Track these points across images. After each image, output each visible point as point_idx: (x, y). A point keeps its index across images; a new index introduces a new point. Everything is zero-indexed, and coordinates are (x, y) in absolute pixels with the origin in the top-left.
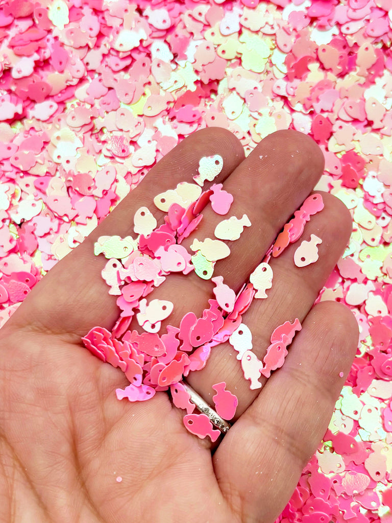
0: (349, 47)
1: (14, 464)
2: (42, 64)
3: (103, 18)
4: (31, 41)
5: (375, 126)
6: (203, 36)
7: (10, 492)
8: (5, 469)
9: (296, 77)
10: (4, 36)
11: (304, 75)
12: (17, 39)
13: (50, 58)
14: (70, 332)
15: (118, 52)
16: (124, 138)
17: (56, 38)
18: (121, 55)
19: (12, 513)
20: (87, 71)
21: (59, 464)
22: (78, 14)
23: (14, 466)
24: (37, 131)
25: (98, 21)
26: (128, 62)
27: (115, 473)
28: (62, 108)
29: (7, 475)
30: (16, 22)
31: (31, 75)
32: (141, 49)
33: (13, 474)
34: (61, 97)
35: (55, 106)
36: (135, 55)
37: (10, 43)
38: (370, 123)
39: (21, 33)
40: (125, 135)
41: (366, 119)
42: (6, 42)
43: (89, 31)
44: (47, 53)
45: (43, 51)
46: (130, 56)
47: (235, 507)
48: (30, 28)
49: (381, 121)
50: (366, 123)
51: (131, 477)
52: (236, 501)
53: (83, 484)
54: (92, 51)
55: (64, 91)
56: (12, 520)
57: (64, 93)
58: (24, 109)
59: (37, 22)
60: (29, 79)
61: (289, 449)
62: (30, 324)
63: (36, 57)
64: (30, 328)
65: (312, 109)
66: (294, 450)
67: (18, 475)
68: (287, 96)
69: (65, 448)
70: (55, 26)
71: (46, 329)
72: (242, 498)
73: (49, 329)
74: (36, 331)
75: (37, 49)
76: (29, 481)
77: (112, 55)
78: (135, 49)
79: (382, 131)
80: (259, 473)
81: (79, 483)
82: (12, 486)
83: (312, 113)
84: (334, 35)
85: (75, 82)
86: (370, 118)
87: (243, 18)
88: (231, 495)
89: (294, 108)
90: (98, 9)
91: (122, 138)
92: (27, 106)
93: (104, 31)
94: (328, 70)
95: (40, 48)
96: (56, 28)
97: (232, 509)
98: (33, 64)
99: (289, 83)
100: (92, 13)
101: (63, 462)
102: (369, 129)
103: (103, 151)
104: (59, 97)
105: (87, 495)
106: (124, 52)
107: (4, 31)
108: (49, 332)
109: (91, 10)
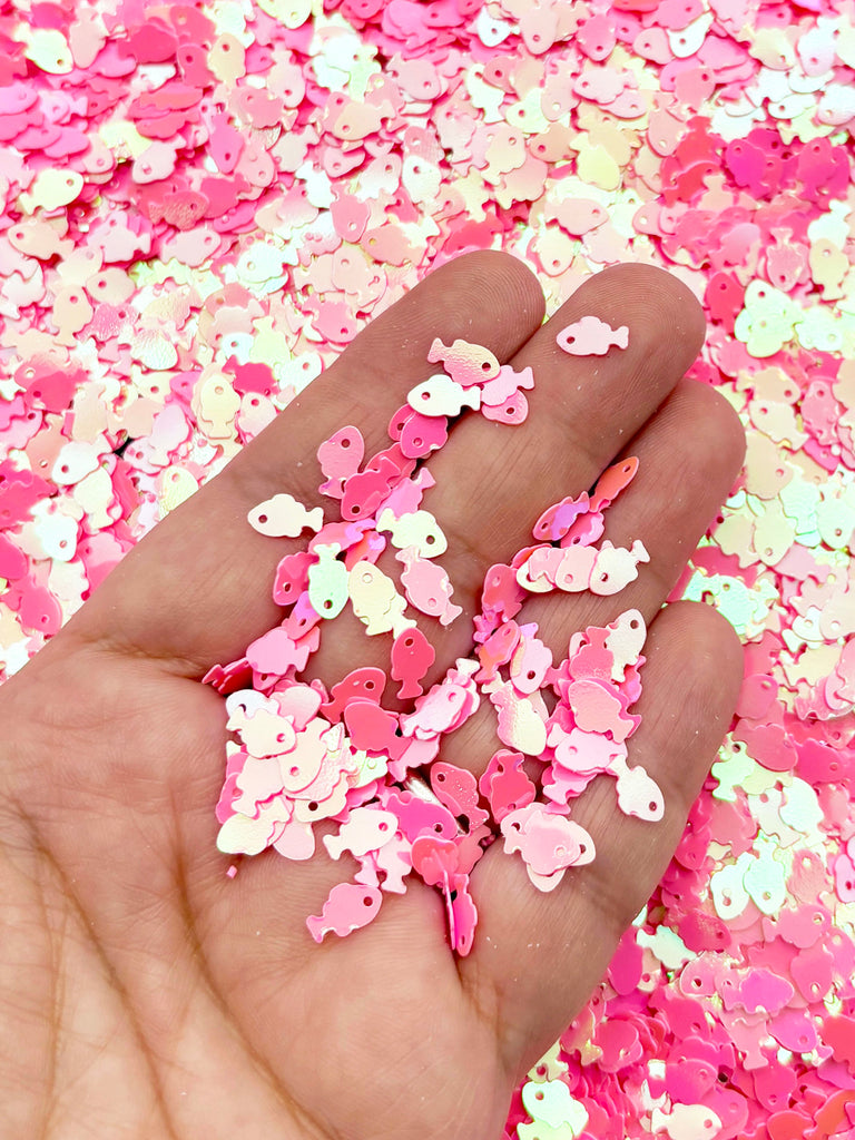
0: (784, 145)
1: (66, 906)
2: (191, 156)
3: (311, 69)
4: (171, 110)
5: (826, 295)
6: (504, 116)
7: (55, 959)
8: (48, 915)
9: (680, 199)
10: (119, 96)
11: (695, 196)
12: (143, 104)
13: (207, 143)
14: (180, 657)
15: (339, 141)
16: (346, 306)
17: (220, 105)
18: (346, 146)
19: (58, 1000)
20: (279, 173)
21: (148, 910)
22: (263, 59)
23: (66, 910)
24: (178, 285)
25: (303, 75)
26: (358, 159)
27: (258, 933)
28: (228, 242)
29: (51, 927)
30: (142, 70)
31: (169, 178)
32: (383, 135)
33: (63, 925)
34: (228, 222)
35: (216, 239)
36: (371, 146)
37: (130, 110)
38: (818, 289)
39: (152, 92)
40: (348, 301)
41: (811, 279)
42: (122, 109)
43: (284, 96)
44: (201, 135)
45: (194, 128)
46: (362, 149)
47: (484, 1008)
48: (168, 81)
49: (840, 285)
50: (810, 287)
51: (289, 942)
52: (487, 998)
53: (197, 946)
54: (289, 135)
55: (234, 210)
56: (57, 1015)
57: (233, 214)
58: (153, 242)
59: (182, 71)
60: (166, 184)
61: (594, 901)
62: (105, 637)
63: (180, 142)
64: (105, 644)
65: (706, 261)
66: (604, 901)
67: (72, 926)
68: (660, 234)
69: (162, 878)
70: (218, 82)
71: (135, 649)
72: (499, 991)
73: (141, 650)
74: (117, 651)
75: (182, 125)
76: (95, 939)
77: (328, 145)
78: (373, 135)
79: (839, 305)
80: (534, 948)
81: (189, 945)
82: (59, 948)
83: (706, 268)
84: (756, 121)
85: (255, 194)
86: (818, 281)
87: (580, 80)
88: (478, 984)
89: (673, 258)
90: (301, 50)
91: (341, 306)
92: (159, 236)
93: (314, 96)
94: (740, 188)
95: (188, 123)
96: (219, 86)
97: (479, 1012)
98: (174, 156)
99: (665, 208)
100: (291, 60)
101: (157, 906)
102: (815, 298)
103: (304, 330)
104: (223, 222)
105: (204, 969)
106: (350, 141)
107: (120, 85)
108: (140, 653)
109: (290, 53)
